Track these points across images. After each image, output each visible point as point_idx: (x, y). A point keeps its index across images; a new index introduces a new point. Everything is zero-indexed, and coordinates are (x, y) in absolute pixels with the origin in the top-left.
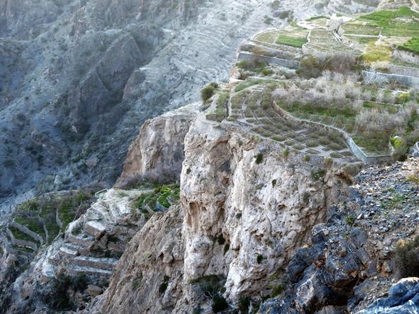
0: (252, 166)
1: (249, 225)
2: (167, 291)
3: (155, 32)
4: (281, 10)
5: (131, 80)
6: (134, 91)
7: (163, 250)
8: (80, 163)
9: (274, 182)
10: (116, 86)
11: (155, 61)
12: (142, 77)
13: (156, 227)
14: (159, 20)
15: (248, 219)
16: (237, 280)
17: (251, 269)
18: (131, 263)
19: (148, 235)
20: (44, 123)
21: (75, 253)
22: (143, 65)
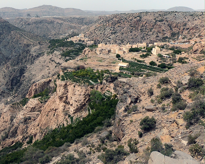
0: (73, 88)
1: (74, 99)
2: (55, 115)
3: (25, 67)
4: (52, 60)
5: (22, 77)
6: (23, 79)
7: (53, 108)
8: (13, 96)
9: (78, 91)
10: (19, 78)
11: (26, 73)
12: (24, 76)
13: (50, 103)
14: (25, 64)
15: (74, 98)
16: (73, 110)
17: (76, 108)
18: (45, 111)
19: (48, 105)
20: (3, 88)
21: (27, 112)
22: (24, 74)
